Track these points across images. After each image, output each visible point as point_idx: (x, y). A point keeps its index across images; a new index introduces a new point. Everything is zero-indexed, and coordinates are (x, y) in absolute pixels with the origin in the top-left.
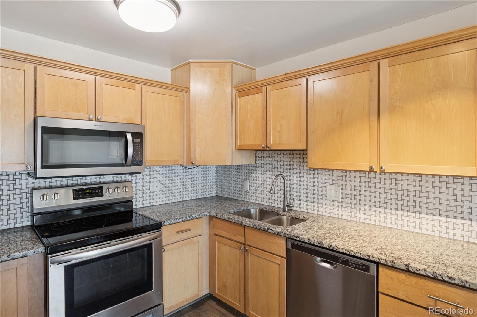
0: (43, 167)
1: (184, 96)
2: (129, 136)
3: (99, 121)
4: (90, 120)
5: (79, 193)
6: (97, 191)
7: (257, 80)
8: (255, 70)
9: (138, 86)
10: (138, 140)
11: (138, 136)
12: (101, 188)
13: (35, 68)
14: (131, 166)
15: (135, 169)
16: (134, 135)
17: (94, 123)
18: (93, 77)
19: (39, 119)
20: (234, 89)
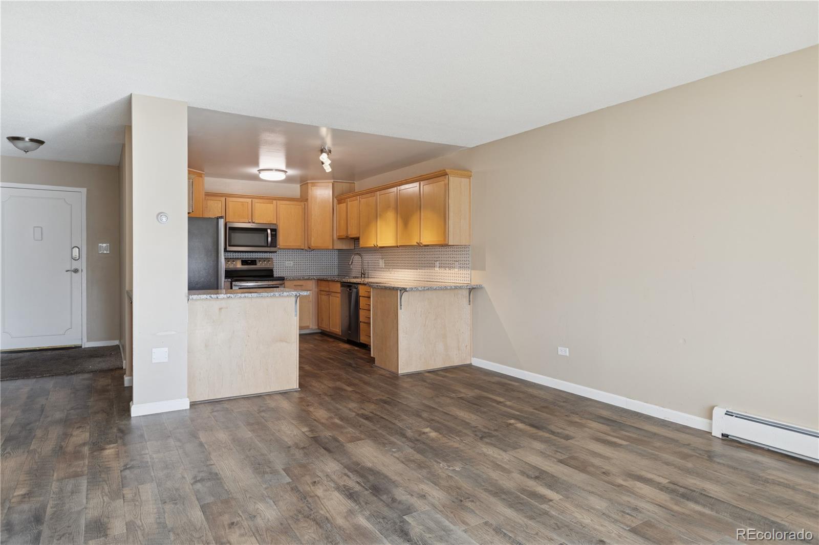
0: (229, 246)
1: (305, 204)
2: (269, 231)
3: (254, 223)
4: (249, 223)
5: (244, 262)
6: (253, 262)
7: (356, 191)
8: (354, 183)
9: (275, 202)
10: (274, 233)
11: (274, 231)
12: (255, 261)
13: (226, 199)
14: (270, 247)
15: (272, 249)
16: (272, 230)
17: (252, 224)
18: (251, 200)
19: (228, 223)
20: (335, 199)
